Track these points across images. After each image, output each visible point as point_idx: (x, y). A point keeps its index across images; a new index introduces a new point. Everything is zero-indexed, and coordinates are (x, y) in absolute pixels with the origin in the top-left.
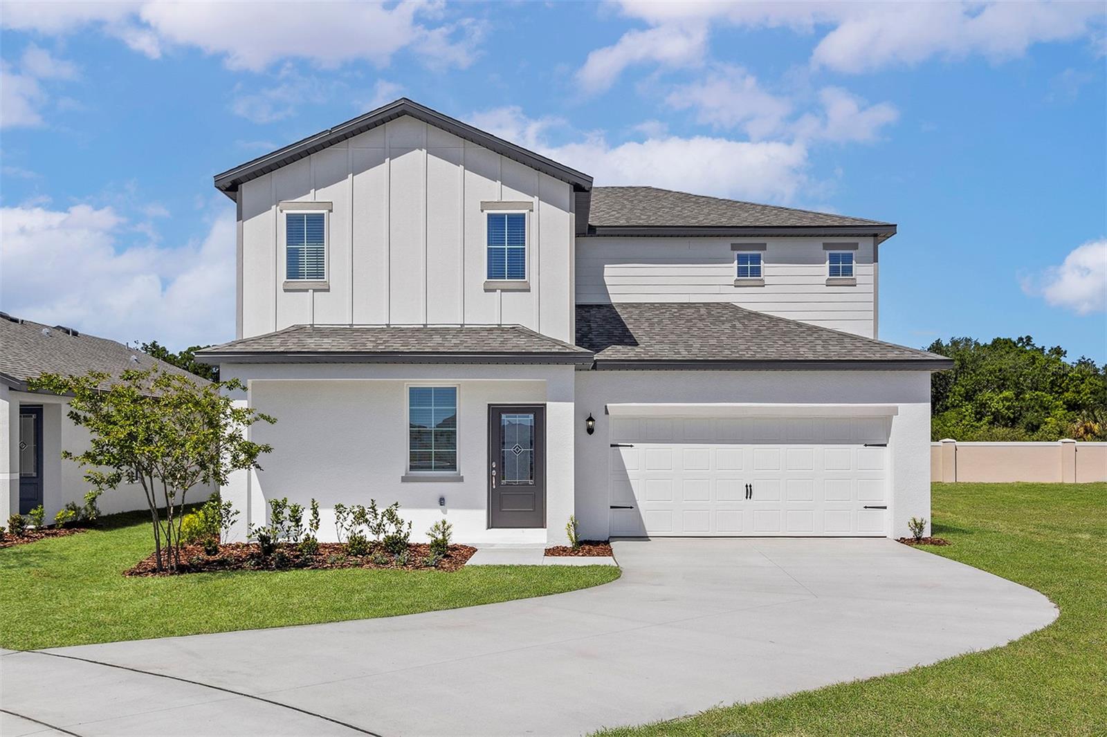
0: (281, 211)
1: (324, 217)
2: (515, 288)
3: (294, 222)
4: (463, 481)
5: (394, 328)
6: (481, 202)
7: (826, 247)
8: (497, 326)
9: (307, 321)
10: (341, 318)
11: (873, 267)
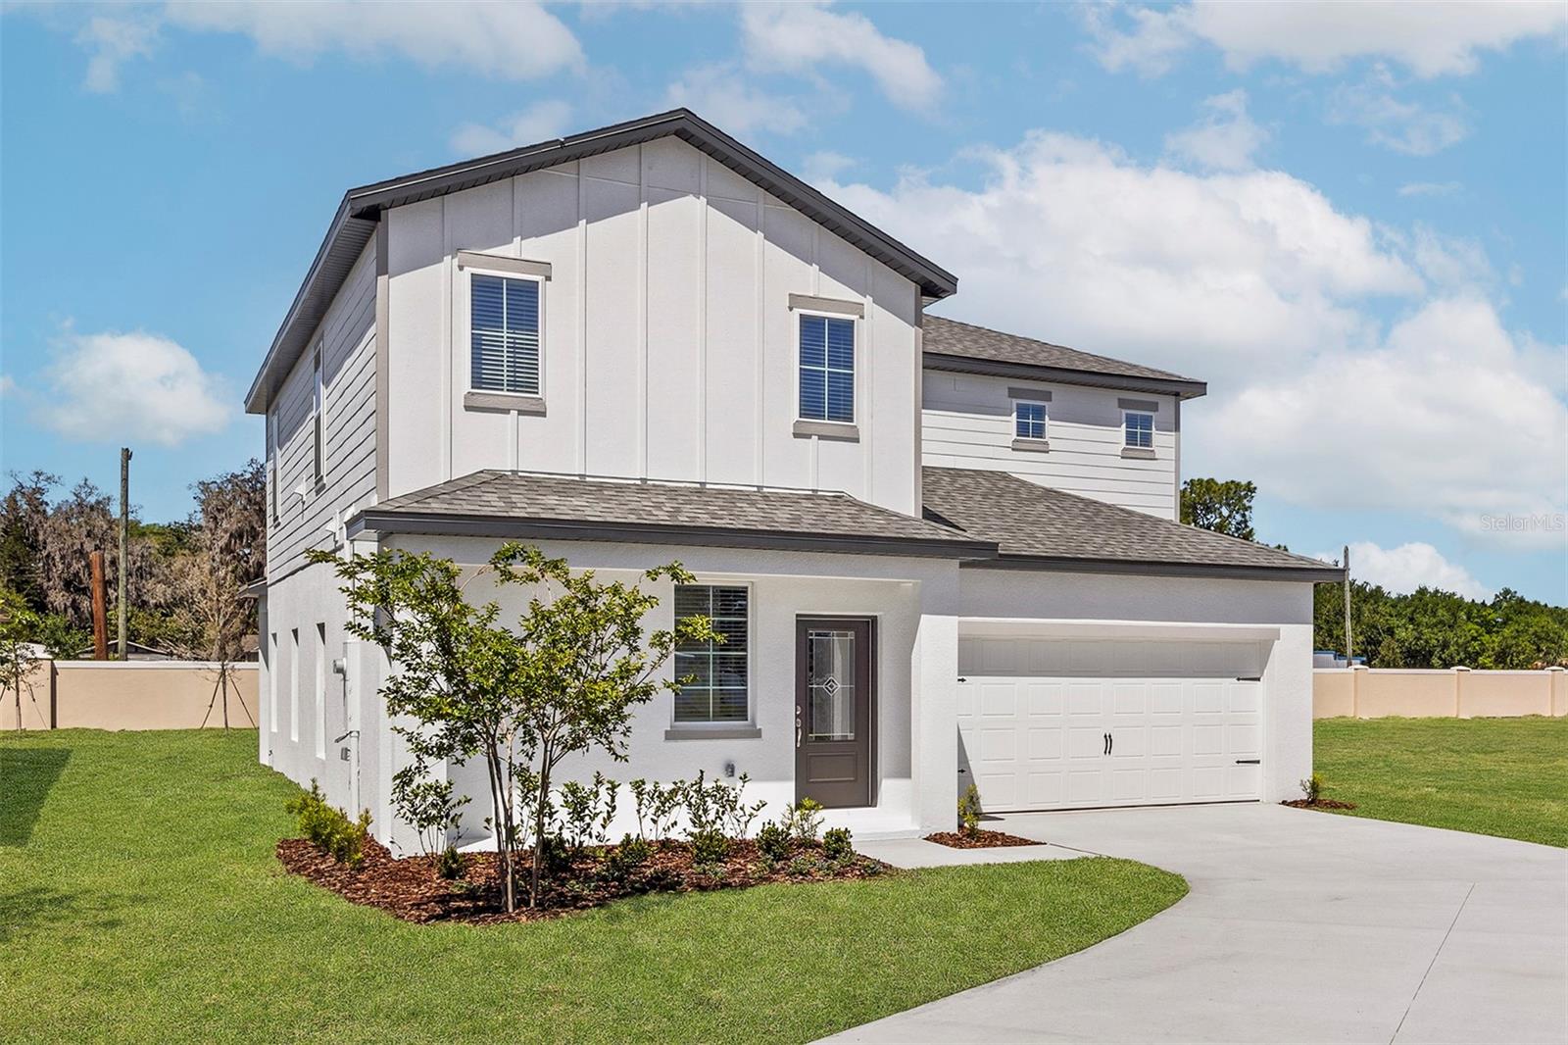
0: (461, 268)
1: (537, 288)
2: (841, 435)
3: (484, 289)
4: (760, 737)
5: (654, 485)
6: (790, 295)
7: (1123, 404)
8: (810, 493)
9: (506, 465)
10: (568, 463)
11: (1174, 438)
